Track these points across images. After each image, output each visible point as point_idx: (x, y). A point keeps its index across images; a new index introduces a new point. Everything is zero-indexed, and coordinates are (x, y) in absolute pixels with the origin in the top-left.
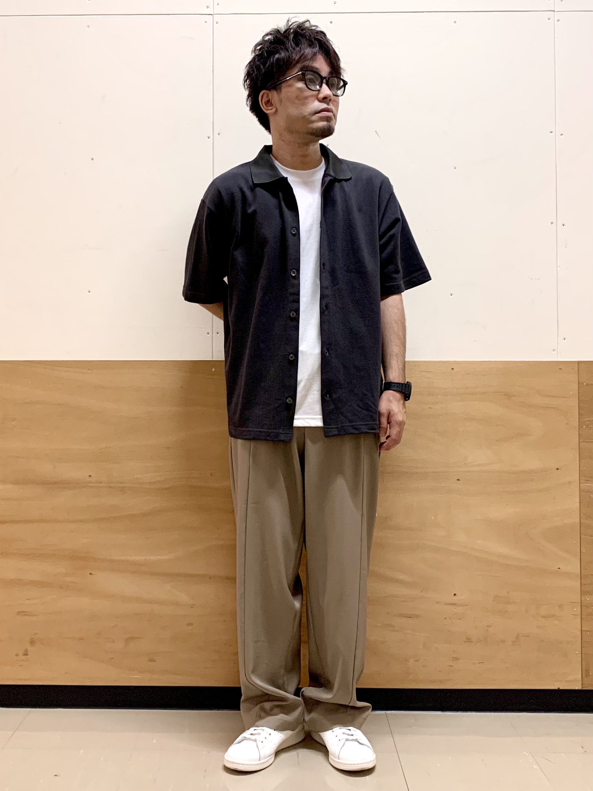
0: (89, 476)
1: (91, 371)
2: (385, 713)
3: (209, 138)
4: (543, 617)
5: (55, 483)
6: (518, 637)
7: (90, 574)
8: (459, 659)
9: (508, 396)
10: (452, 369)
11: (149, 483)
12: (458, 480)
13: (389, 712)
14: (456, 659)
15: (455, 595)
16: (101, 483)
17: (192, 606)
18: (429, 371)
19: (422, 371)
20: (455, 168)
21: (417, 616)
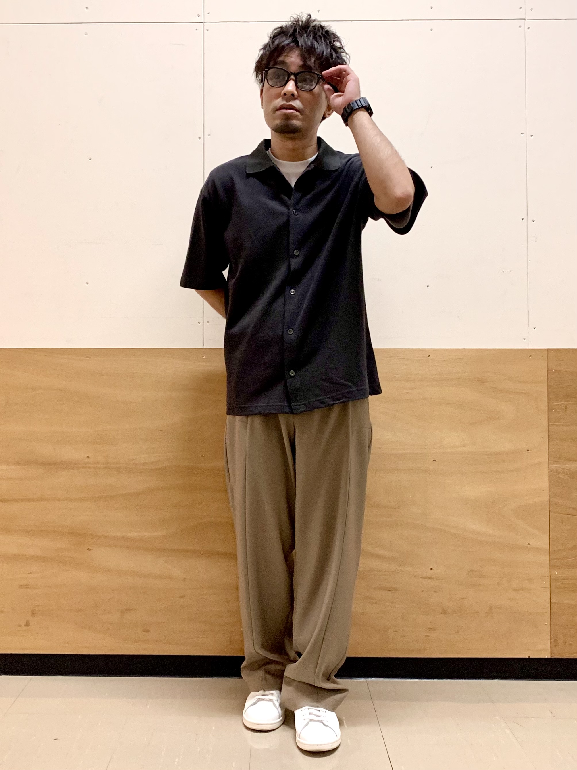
0: (87, 457)
1: (89, 358)
2: (365, 680)
3: (199, 139)
4: (514, 590)
5: (55, 464)
6: (490, 608)
7: (88, 549)
8: (435, 630)
9: (481, 381)
10: (429, 356)
11: (144, 463)
12: (434, 461)
13: (369, 679)
14: (432, 629)
15: (431, 569)
16: (98, 463)
17: (184, 580)
18: (407, 358)
19: (400, 358)
20: (431, 167)
21: (395, 589)
